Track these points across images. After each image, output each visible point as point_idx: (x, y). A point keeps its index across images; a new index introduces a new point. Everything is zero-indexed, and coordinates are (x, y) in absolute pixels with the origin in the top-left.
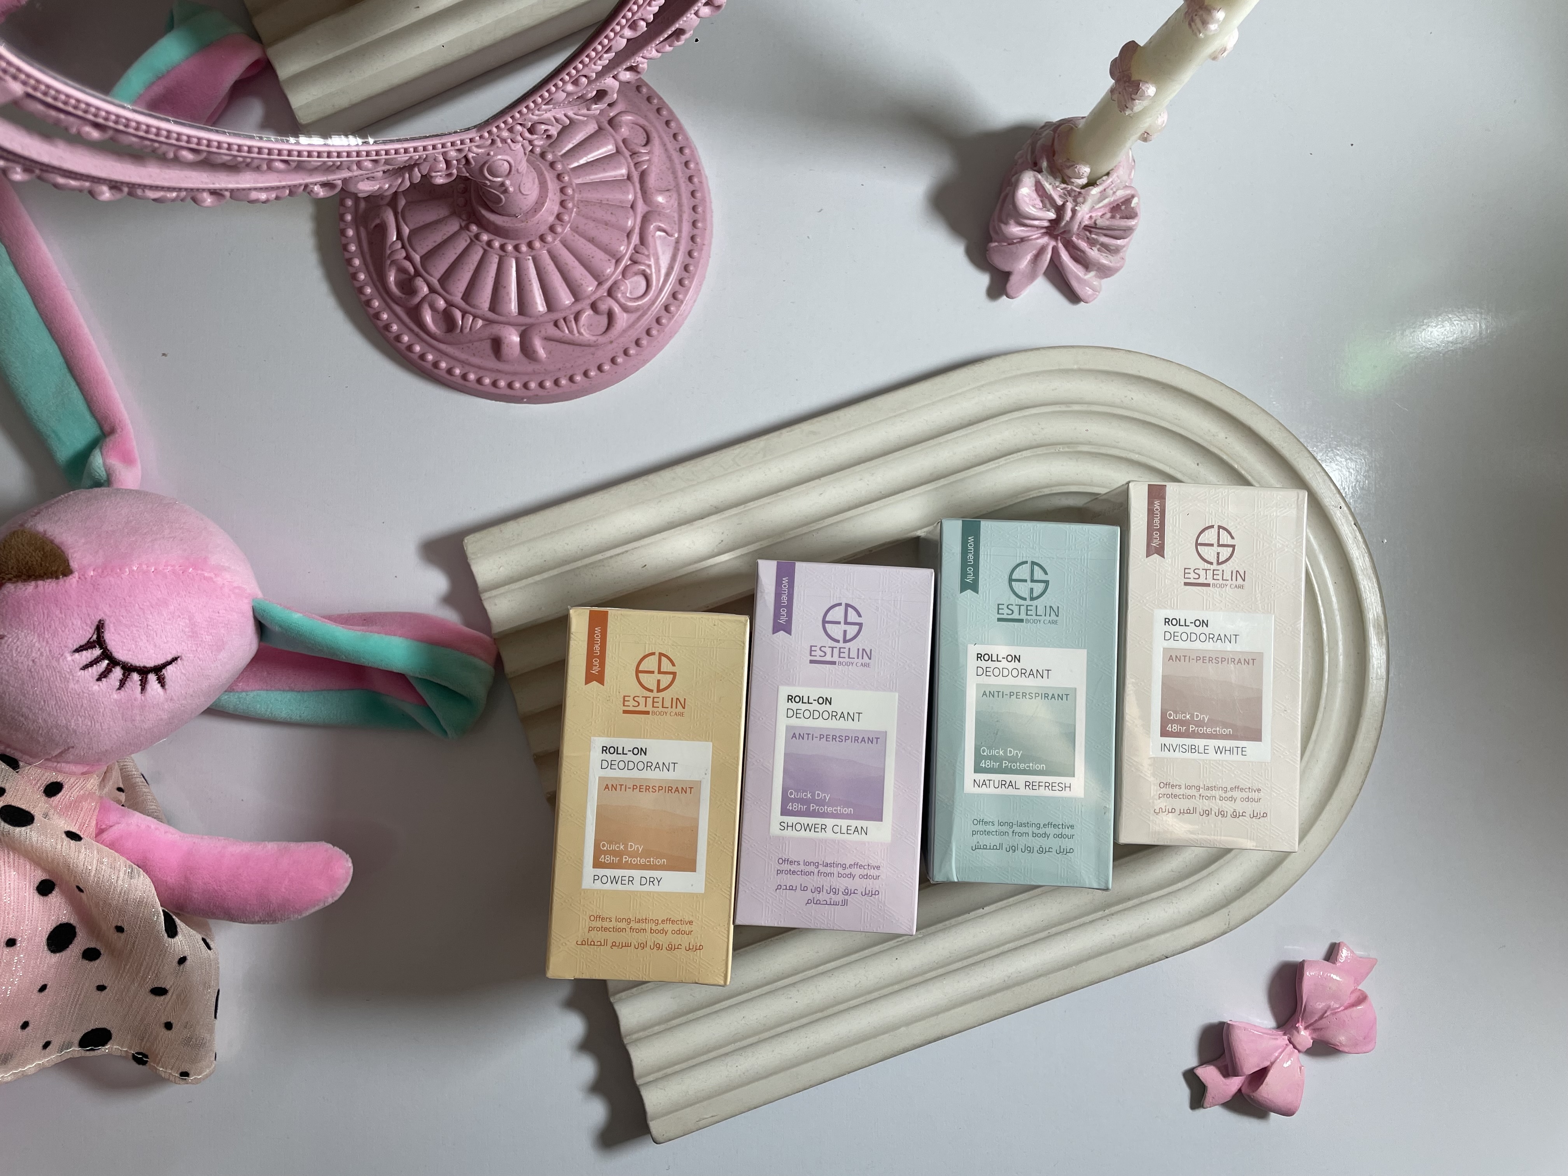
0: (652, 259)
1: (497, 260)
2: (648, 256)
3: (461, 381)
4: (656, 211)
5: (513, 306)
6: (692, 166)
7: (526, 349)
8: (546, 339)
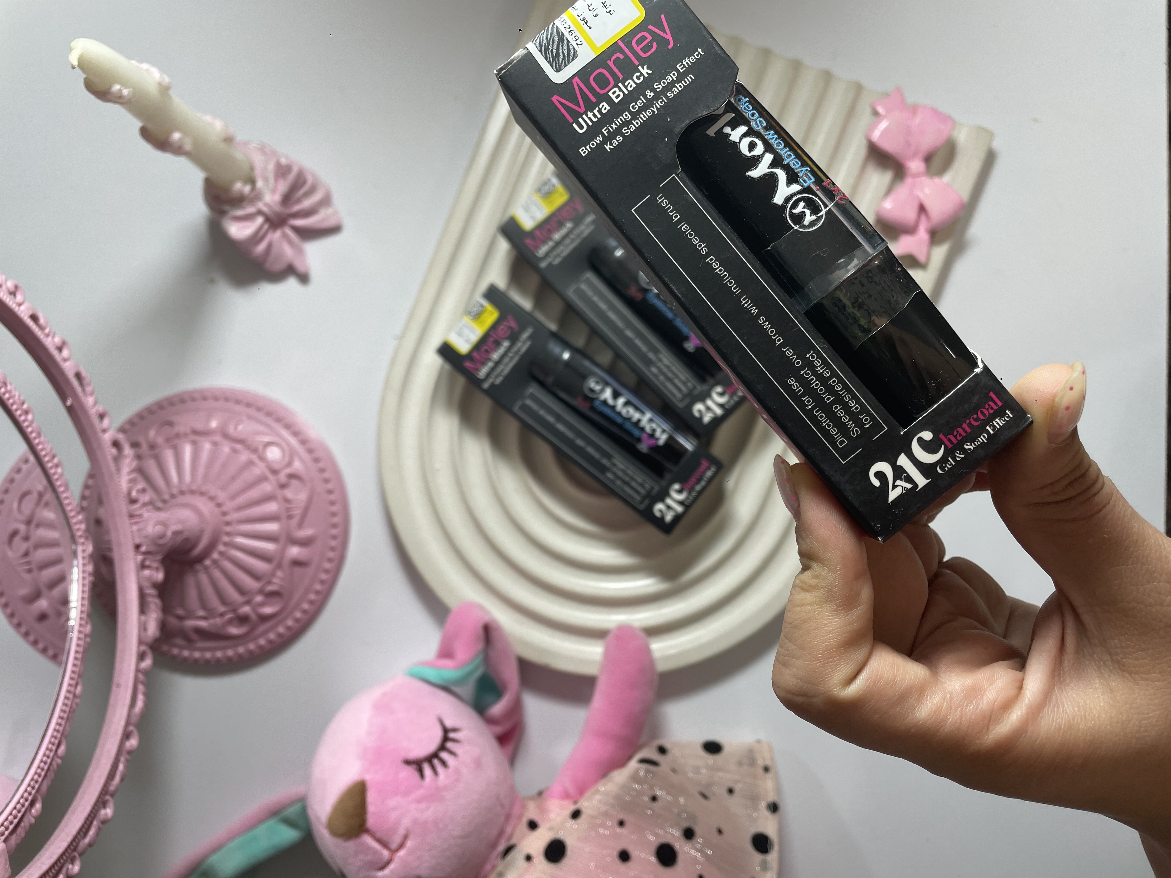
0: (256, 437)
1: (235, 551)
2: (253, 440)
3: (321, 596)
4: (222, 428)
5: (271, 546)
6: (196, 396)
7: (305, 543)
8: (300, 525)
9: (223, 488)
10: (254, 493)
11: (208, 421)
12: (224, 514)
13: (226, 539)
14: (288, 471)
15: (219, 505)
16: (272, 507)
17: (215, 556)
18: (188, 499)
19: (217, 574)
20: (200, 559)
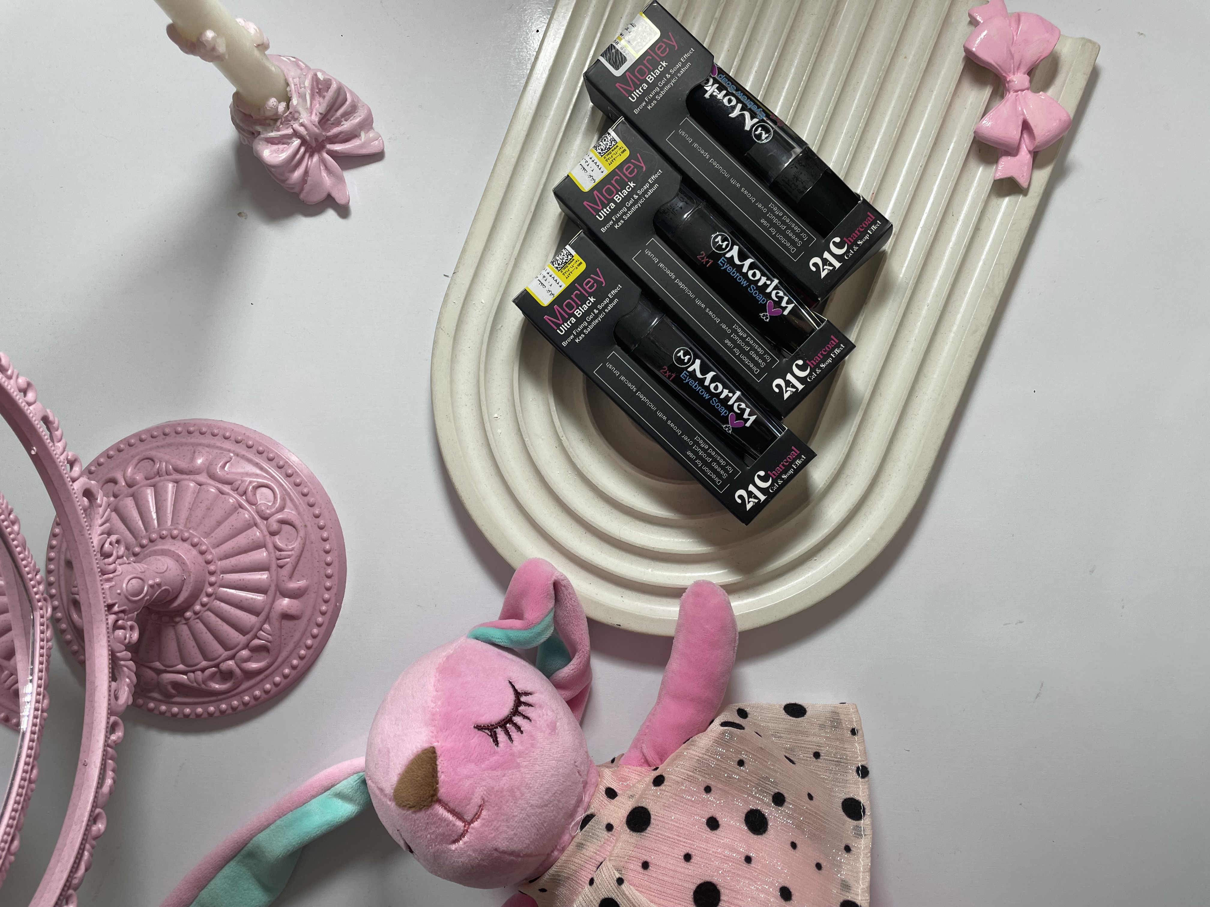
0: (246, 479)
1: (218, 602)
2: (242, 481)
3: (312, 650)
4: (208, 467)
5: (259, 597)
6: (179, 429)
7: (295, 595)
8: (291, 577)
9: (207, 535)
10: (242, 540)
11: (193, 459)
12: (208, 562)
13: (210, 590)
14: (279, 516)
15: (202, 553)
16: (262, 555)
17: (198, 607)
18: (168, 545)
19: (200, 626)
20: (181, 611)
